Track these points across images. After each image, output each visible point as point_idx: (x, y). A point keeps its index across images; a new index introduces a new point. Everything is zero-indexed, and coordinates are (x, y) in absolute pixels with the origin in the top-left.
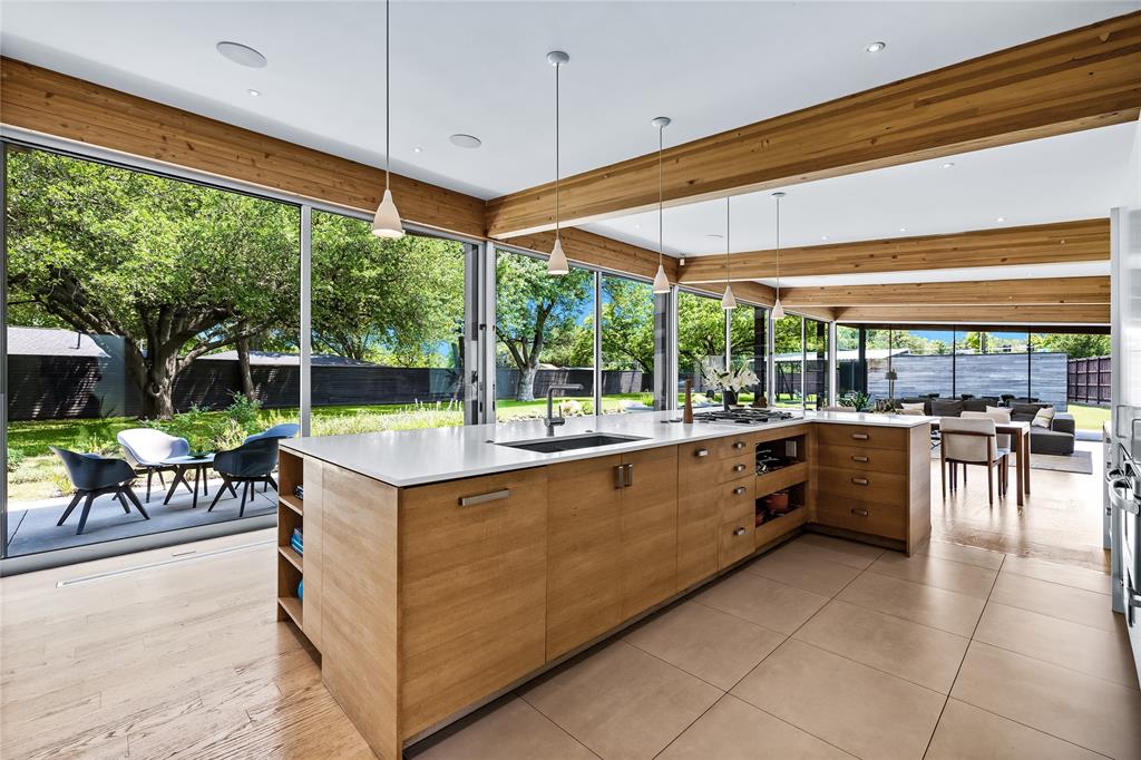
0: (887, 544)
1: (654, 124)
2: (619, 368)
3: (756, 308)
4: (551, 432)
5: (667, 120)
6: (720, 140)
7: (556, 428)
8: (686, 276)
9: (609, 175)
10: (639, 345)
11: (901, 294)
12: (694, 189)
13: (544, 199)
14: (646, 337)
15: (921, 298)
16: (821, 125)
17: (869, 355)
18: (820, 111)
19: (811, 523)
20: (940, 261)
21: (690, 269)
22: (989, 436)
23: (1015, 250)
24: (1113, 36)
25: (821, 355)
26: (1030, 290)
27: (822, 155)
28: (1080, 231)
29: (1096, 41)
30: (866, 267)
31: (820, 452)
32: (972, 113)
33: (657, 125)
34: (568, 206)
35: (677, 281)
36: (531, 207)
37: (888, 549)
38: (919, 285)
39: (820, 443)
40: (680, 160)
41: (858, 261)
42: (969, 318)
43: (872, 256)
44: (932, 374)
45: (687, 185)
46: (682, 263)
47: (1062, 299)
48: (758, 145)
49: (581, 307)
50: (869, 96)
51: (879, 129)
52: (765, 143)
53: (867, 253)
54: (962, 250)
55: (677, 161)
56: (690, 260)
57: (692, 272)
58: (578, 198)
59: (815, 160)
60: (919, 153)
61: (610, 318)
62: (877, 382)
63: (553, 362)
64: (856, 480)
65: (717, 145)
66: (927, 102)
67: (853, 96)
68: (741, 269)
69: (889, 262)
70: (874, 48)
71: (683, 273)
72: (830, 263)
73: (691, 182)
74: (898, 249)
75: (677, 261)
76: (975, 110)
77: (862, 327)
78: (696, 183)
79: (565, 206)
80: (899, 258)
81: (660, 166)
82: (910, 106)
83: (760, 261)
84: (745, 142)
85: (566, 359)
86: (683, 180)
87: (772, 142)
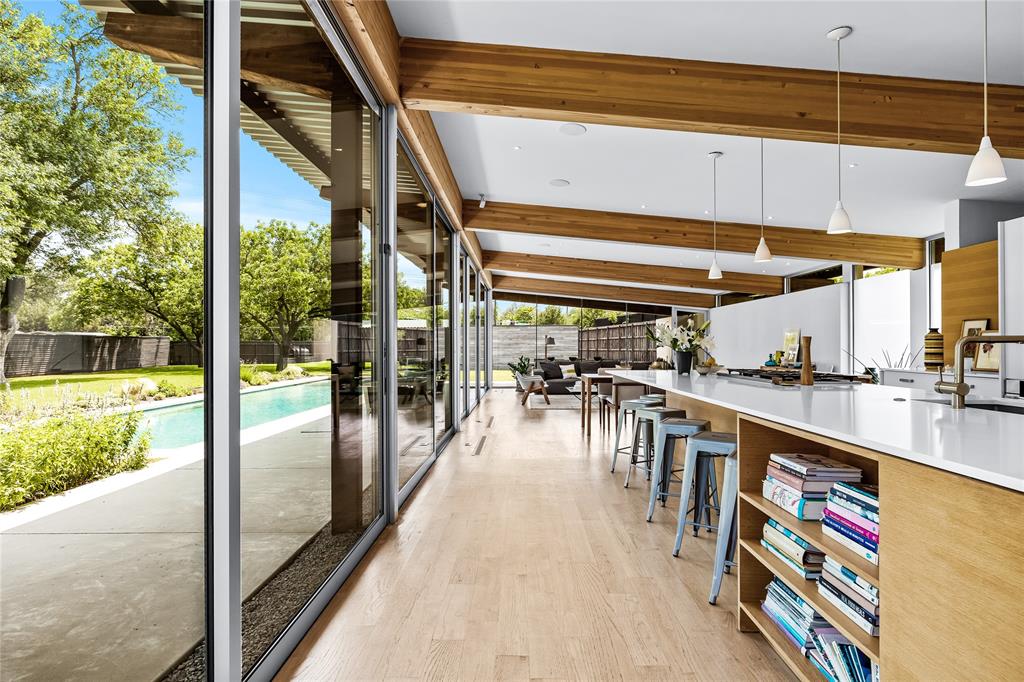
8: (474, 222)
9: (677, 72)
11: (592, 269)
12: (803, 122)
13: (549, 71)
21: (481, 214)
35: (463, 225)
40: (787, 85)
41: (656, 234)
43: (667, 231)
45: (797, 116)
46: (482, 206)
48: (880, 98)
52: (887, 98)
53: (663, 226)
55: (783, 86)
57: (483, 218)
58: (621, 86)
59: (936, 130)
65: (832, 84)
72: (632, 231)
73: (802, 115)
74: (687, 228)
78: (807, 117)
79: (594, 91)
80: (688, 236)
81: (760, 83)
82: (1013, 109)
83: (565, 219)
84: (866, 91)
85: (38, 320)
86: (791, 109)
87: (896, 100)
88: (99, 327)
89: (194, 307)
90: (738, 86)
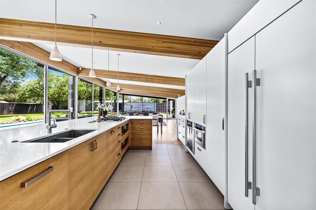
0: (147, 148)
1: (90, 16)
2: (41, 103)
3: (100, 87)
4: (50, 131)
5: (95, 17)
6: (111, 32)
7: (53, 129)
8: (81, 74)
9: (63, 28)
10: (51, 95)
11: (135, 87)
12: (101, 44)
13: (24, 27)
14: (54, 92)
15: (139, 89)
16: (140, 38)
17: (125, 101)
18: (141, 34)
19: (130, 147)
20: (148, 81)
21: (83, 72)
22: (157, 120)
23: (161, 81)
24: (194, 42)
25: (115, 101)
26: (157, 89)
27: (141, 46)
28: (170, 79)
29: (191, 41)
30: (133, 79)
31: (132, 127)
32: (172, 48)
33: (91, 17)
34: (40, 34)
35: (78, 75)
36: (16, 28)
37: (147, 149)
38: (139, 86)
39: (132, 125)
40: (96, 33)
41: (132, 78)
42: (146, 94)
43: (134, 77)
44: (135, 106)
45: (99, 42)
46: (80, 69)
47: (162, 92)
48: (123, 37)
49: (24, 79)
50: (152, 35)
51: (155, 45)
52: (125, 38)
53: (133, 76)
54: (152, 79)
55: (95, 33)
56: (83, 69)
57: (83, 73)
58: (46, 32)
60: (163, 54)
61: (38, 85)
62: (127, 108)
63: (5, 100)
64: (140, 133)
65: (109, 33)
66: (164, 42)
67: (149, 34)
68: (100, 74)
69: (138, 79)
70: (158, 23)
71: (80, 72)
72: (125, 77)
73: (100, 42)
74: (140, 76)
75: (78, 68)
76: (173, 47)
77: (123, 95)
78: (102, 43)
79: (38, 34)
80: (140, 78)
81: (88, 32)
82: (161, 42)
83: (106, 73)
84: (119, 35)
85: (14, 99)
86: (97, 40)
87: (127, 38)
88: (32, 101)
89: (56, 96)
90: (81, 33)
